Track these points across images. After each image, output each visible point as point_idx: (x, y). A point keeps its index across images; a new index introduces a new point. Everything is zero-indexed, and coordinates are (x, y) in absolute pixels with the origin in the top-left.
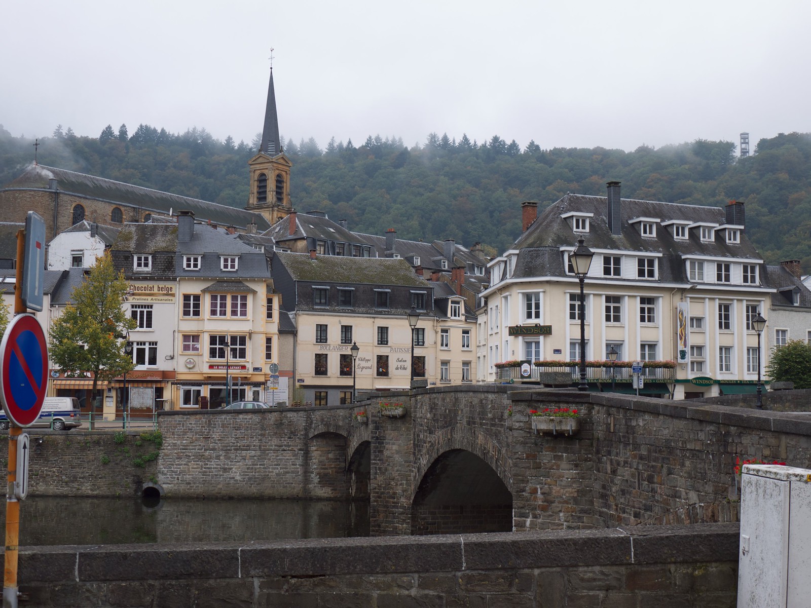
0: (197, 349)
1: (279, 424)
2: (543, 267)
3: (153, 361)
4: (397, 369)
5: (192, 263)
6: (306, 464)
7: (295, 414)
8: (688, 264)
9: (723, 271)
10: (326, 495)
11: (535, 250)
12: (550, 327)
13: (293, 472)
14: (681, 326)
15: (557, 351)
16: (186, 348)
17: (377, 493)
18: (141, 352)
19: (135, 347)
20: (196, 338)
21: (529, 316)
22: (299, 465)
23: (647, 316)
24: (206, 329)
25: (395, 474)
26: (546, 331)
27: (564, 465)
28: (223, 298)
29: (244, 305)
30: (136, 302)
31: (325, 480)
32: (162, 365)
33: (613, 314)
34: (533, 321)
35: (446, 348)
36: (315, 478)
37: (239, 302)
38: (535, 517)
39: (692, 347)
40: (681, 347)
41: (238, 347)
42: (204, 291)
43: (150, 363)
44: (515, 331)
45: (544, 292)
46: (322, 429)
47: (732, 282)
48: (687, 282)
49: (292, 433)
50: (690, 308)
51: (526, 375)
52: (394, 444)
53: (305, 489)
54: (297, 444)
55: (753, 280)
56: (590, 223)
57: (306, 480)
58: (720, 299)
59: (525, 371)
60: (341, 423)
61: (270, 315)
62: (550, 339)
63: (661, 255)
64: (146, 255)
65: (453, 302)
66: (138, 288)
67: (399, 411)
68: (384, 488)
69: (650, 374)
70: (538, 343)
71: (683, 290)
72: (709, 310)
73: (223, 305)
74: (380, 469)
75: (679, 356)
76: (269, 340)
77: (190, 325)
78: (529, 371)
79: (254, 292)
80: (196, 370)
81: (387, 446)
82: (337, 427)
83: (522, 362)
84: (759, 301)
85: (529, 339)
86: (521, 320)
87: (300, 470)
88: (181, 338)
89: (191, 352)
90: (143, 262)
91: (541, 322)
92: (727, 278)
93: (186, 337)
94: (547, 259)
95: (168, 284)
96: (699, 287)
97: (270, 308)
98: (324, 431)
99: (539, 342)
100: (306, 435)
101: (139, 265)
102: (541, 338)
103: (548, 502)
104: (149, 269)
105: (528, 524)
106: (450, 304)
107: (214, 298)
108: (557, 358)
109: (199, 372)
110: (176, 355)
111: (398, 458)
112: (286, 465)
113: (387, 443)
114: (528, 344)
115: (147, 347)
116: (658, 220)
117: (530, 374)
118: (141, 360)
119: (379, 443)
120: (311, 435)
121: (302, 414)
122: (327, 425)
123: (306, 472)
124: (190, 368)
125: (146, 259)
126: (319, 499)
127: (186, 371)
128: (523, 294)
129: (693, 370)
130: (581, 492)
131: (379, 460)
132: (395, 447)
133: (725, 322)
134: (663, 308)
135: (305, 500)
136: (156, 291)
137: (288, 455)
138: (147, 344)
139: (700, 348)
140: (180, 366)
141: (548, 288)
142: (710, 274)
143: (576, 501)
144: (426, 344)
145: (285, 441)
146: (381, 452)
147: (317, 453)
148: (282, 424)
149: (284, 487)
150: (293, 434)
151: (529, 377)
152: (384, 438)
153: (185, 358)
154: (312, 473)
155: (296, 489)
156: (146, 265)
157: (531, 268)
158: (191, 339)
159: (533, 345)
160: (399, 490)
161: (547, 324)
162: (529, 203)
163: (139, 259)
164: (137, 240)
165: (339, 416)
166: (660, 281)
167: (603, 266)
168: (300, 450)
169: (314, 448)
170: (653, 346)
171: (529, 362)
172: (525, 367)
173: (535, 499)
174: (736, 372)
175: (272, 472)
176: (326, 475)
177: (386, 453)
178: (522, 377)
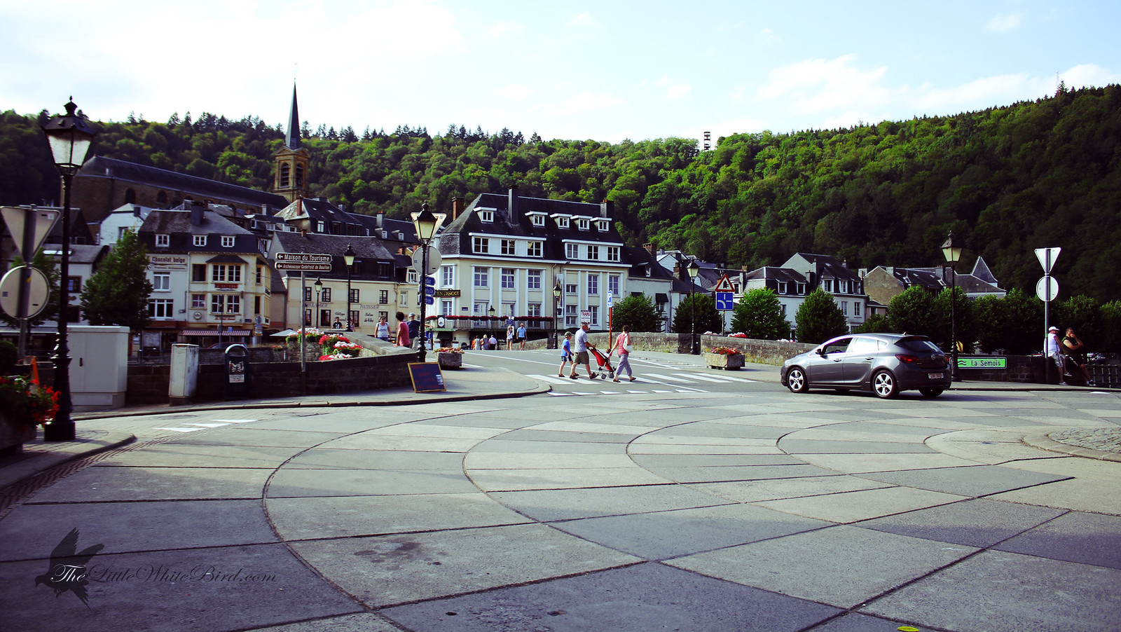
0: (203, 305)
2: (455, 247)
3: (170, 313)
4: (366, 321)
5: (200, 241)
8: (566, 245)
9: (593, 252)
11: (451, 235)
12: (459, 291)
15: (465, 309)
16: (195, 304)
18: (161, 307)
19: (156, 303)
20: (203, 297)
21: (446, 282)
23: (534, 283)
24: (209, 290)
26: (456, 293)
28: (223, 268)
29: (238, 273)
30: (157, 270)
32: (177, 316)
33: (508, 283)
34: (448, 287)
35: (405, 306)
37: (234, 271)
39: (568, 306)
40: (559, 306)
41: (233, 304)
42: (209, 262)
43: (167, 316)
45: (456, 265)
47: (599, 259)
48: (564, 259)
50: (565, 277)
51: (441, 325)
55: (616, 258)
56: (494, 215)
58: (589, 272)
59: (441, 323)
61: (258, 280)
62: (459, 300)
63: (545, 239)
64: (165, 235)
65: (410, 271)
66: (159, 260)
69: (535, 326)
70: (451, 302)
71: (562, 265)
72: (581, 279)
73: (223, 273)
75: (557, 312)
76: (258, 299)
77: (198, 288)
78: (443, 323)
79: (246, 263)
80: (202, 321)
83: (439, 316)
84: (619, 273)
85: (445, 299)
86: (439, 286)
88: (191, 297)
89: (198, 307)
90: (163, 240)
91: (452, 287)
92: (596, 256)
93: (195, 297)
94: (458, 242)
95: (182, 257)
96: (571, 263)
97: (259, 276)
101: (160, 242)
102: (453, 299)
104: (167, 246)
106: (408, 272)
107: (216, 268)
108: (465, 314)
109: (204, 322)
110: (187, 310)
114: (445, 303)
115: (165, 303)
116: (547, 214)
117: (444, 325)
118: (160, 314)
124: (198, 319)
125: (165, 238)
127: (195, 321)
128: (443, 266)
129: (568, 322)
133: (593, 289)
134: (545, 277)
136: (172, 260)
138: (156, 301)
139: (574, 307)
140: (190, 317)
141: (459, 263)
142: (583, 253)
144: (388, 302)
151: (443, 327)
153: (194, 311)
156: (165, 242)
157: (447, 247)
158: (198, 298)
159: (448, 304)
161: (457, 289)
163: (160, 238)
164: (160, 223)
166: (545, 258)
167: (501, 247)
170: (539, 306)
171: (443, 316)
172: (441, 320)
174: (601, 325)
178: (439, 327)
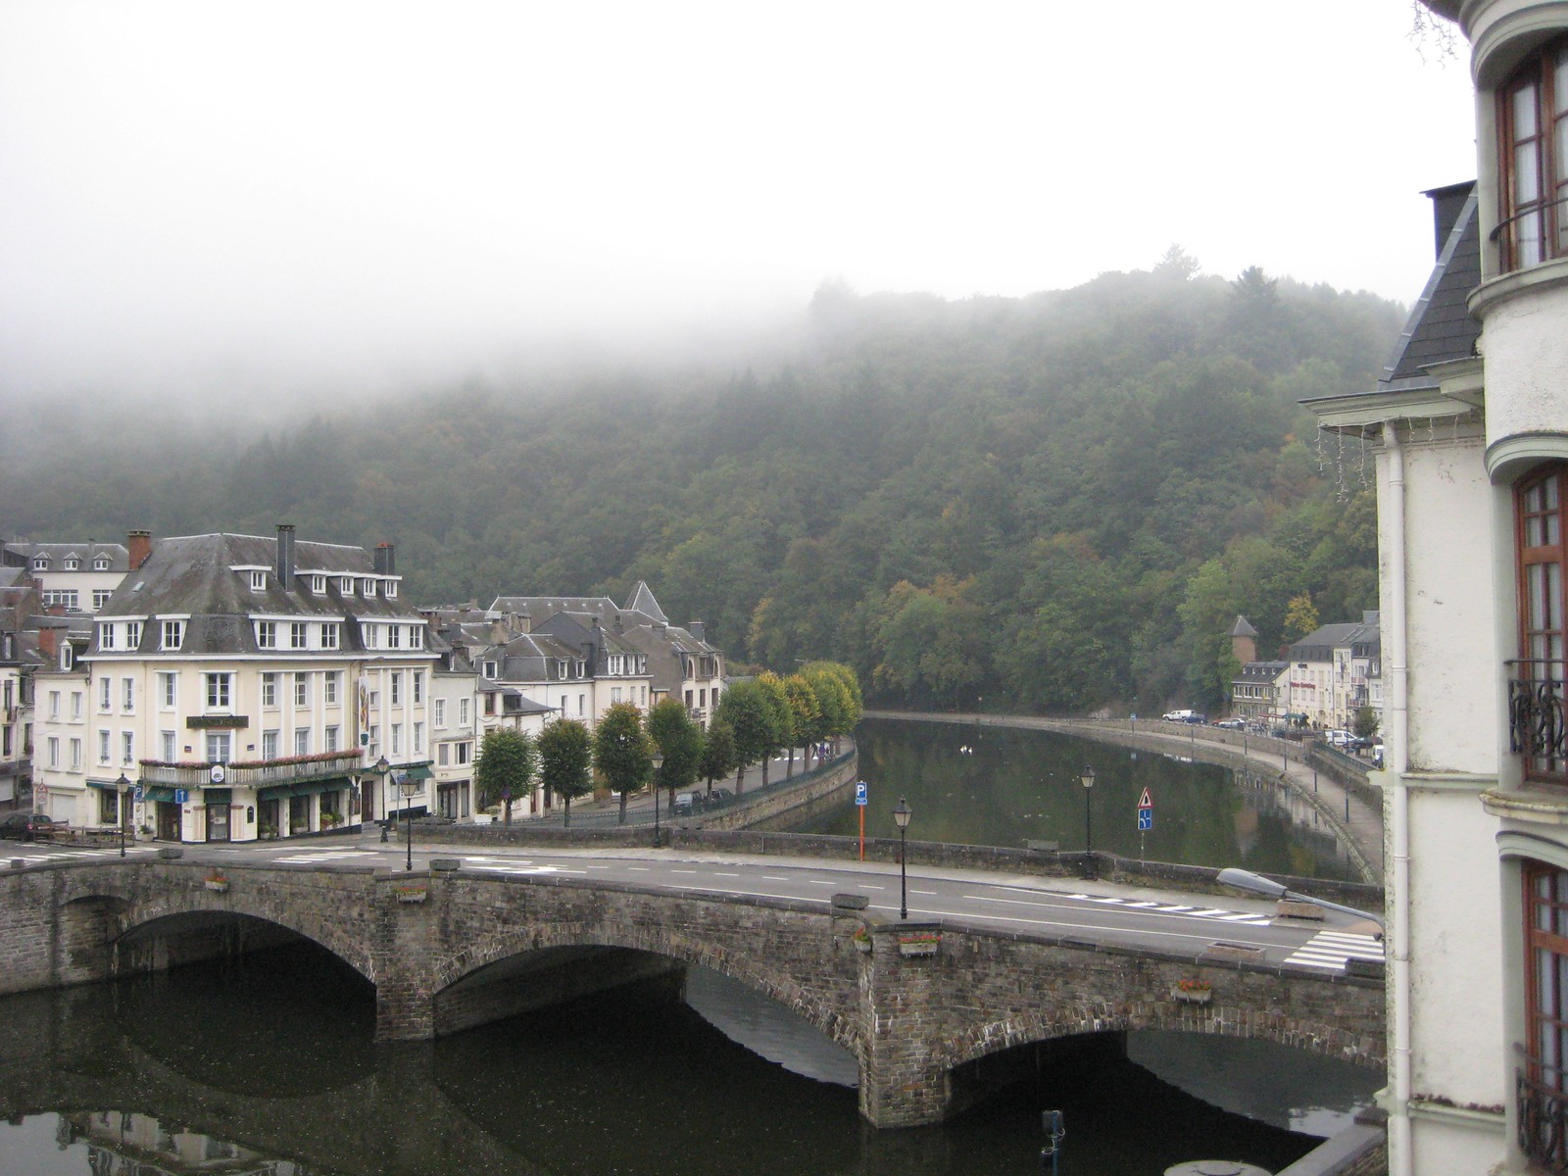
1: (17, 892)
2: (233, 640)
6: (54, 940)
7: (38, 875)
8: (364, 628)
9: (393, 637)
10: (81, 978)
11: (220, 618)
12: (246, 718)
13: (36, 954)
14: (362, 706)
15: (251, 747)
17: (387, 987)
21: (212, 701)
22: (46, 943)
23: (330, 694)
25: (411, 963)
26: (240, 722)
27: (919, 976)
31: (80, 958)
34: (218, 710)
36: (66, 958)
38: (895, 1017)
39: (371, 730)
40: (362, 731)
44: (194, 723)
45: (236, 673)
46: (83, 892)
47: (401, 647)
48: (364, 651)
49: (34, 900)
50: (369, 682)
51: (218, 780)
52: (408, 931)
53: (53, 975)
54: (42, 915)
55: (418, 644)
56: (267, 578)
57: (55, 961)
58: (393, 669)
59: (217, 775)
60: (118, 883)
62: (244, 732)
63: (338, 619)
67: (422, 896)
68: (396, 981)
69: (331, 767)
70: (226, 738)
71: (362, 662)
72: (383, 683)
74: (390, 960)
75: (360, 741)
78: (222, 774)
81: (400, 934)
82: (112, 888)
83: (209, 764)
84: (424, 668)
85: (213, 732)
86: (203, 710)
87: (46, 950)
91: (231, 710)
92: (397, 644)
94: (237, 631)
96: (374, 656)
98: (87, 895)
99: (228, 736)
100: (55, 902)
102: (233, 732)
103: (906, 1005)
105: (890, 1024)
108: (252, 756)
111: (415, 947)
112: (28, 946)
113: (399, 931)
114: (211, 738)
116: (326, 572)
117: (224, 779)
119: (388, 931)
120: (62, 902)
121: (47, 874)
122: (91, 886)
123: (55, 952)
126: (73, 986)
128: (206, 674)
129: (372, 755)
130: (932, 995)
131: (389, 950)
132: (409, 935)
133: (394, 695)
134: (344, 683)
135: (52, 991)
137: (30, 931)
141: (242, 668)
142: (382, 640)
143: (928, 1002)
145: (25, 913)
146: (391, 941)
147: (68, 924)
148: (20, 890)
149: (25, 976)
150: (36, 901)
151: (223, 782)
152: (396, 925)
154: (62, 951)
155: (41, 976)
157: (214, 641)
159: (218, 740)
160: (416, 982)
161: (241, 714)
162: (142, 532)
165: (115, 874)
166: (341, 651)
167: (290, 636)
168: (47, 923)
169: (66, 918)
170: (335, 732)
172: (215, 770)
173: (896, 1004)
174: (405, 754)
175: (7, 958)
176: (81, 952)
177: (398, 942)
